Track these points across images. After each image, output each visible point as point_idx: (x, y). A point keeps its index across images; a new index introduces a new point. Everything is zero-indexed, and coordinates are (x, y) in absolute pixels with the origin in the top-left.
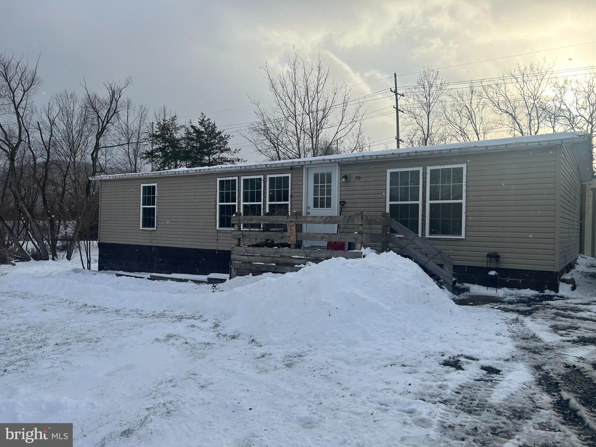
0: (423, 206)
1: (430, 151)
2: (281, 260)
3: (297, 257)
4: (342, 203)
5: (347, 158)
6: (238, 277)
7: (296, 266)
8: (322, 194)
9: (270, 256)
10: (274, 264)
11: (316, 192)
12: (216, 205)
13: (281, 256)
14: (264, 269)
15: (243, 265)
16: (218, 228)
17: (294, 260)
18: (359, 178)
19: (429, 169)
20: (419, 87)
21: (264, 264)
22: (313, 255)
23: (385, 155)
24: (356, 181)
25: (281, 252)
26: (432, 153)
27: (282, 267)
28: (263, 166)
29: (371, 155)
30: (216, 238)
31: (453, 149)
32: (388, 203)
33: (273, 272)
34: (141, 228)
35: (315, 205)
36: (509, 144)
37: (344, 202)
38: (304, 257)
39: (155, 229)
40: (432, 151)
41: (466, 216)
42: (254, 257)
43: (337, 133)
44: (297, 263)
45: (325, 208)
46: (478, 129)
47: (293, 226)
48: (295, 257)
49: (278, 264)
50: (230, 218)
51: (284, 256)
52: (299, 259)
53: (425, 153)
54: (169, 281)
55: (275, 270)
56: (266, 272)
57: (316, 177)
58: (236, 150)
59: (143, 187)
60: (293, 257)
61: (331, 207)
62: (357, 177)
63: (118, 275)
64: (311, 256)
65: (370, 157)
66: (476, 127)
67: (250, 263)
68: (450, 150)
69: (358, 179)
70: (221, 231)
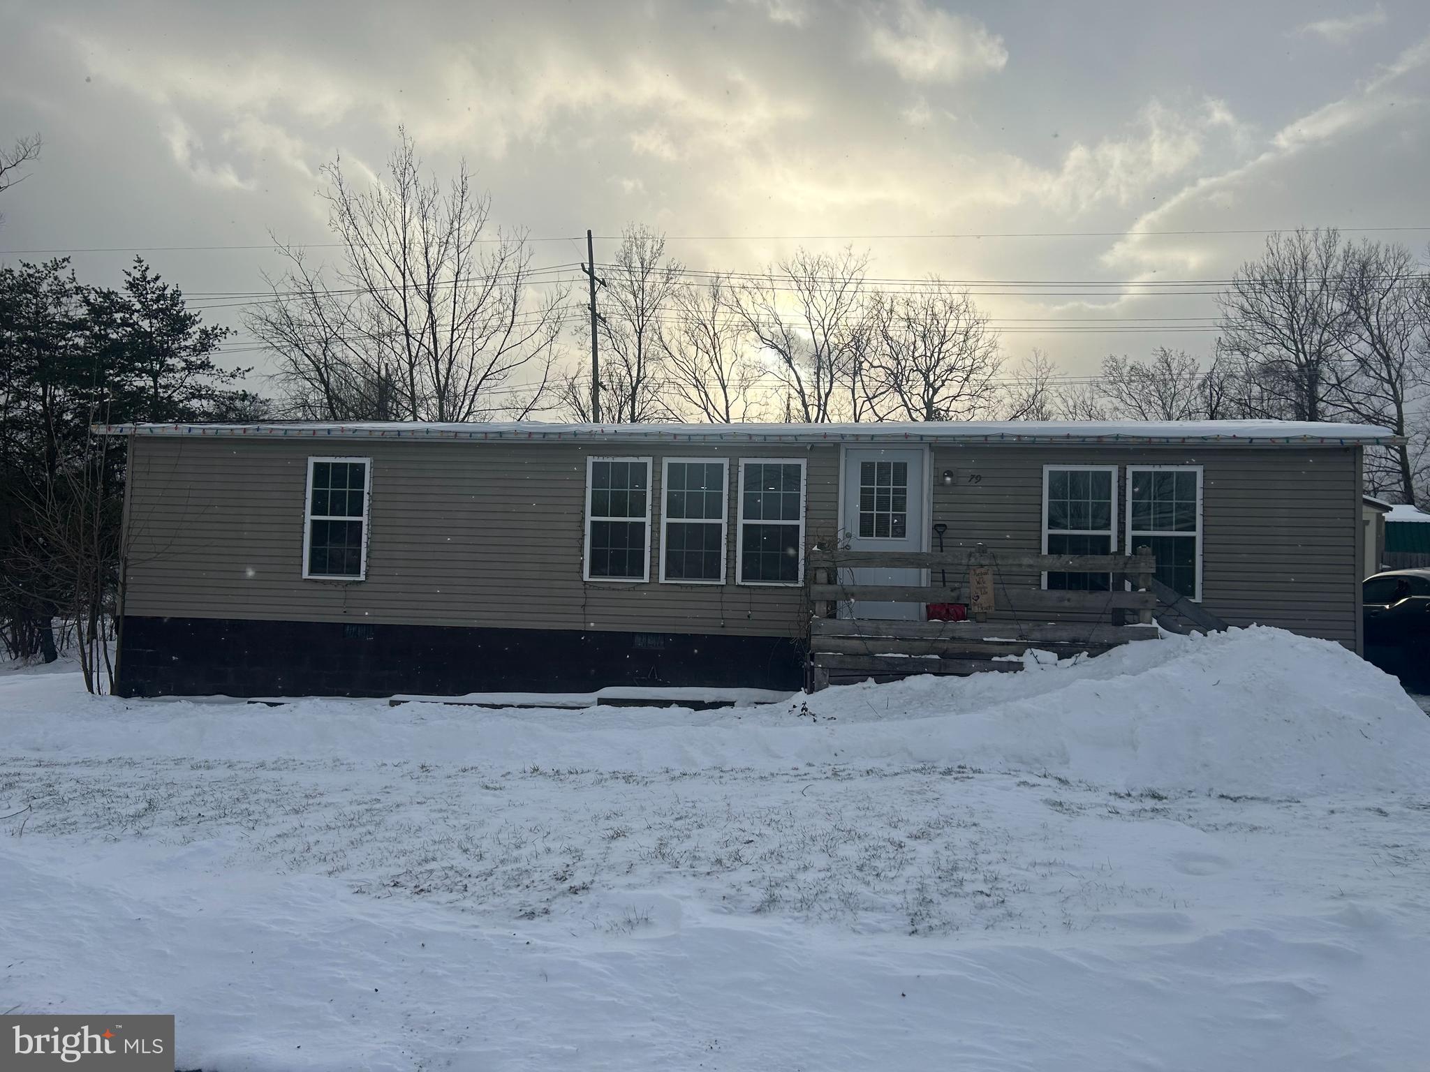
0: (1119, 542)
2: (956, 647)
3: (996, 639)
4: (939, 529)
5: (963, 436)
6: (833, 689)
7: (995, 659)
8: (883, 505)
9: (921, 640)
10: (937, 657)
11: (866, 503)
13: (953, 638)
14: (910, 669)
15: (848, 659)
16: (586, 577)
17: (990, 646)
18: (979, 478)
19: (1130, 470)
21: (907, 656)
22: (1037, 635)
23: (1051, 437)
24: (969, 484)
25: (953, 631)
26: (1150, 442)
27: (958, 661)
29: (1018, 434)
30: (582, 601)
31: (1189, 438)
33: (935, 674)
34: (306, 575)
35: (865, 531)
36: (1291, 438)
37: (945, 525)
38: (1015, 640)
39: (362, 578)
40: (1150, 438)
41: (1203, 562)
42: (880, 643)
43: (499, 354)
44: (998, 652)
45: (890, 538)
47: (986, 574)
48: (991, 639)
49: (944, 655)
51: (961, 639)
52: (1003, 643)
53: (1131, 440)
55: (940, 669)
56: (915, 674)
57: (867, 469)
60: (985, 639)
61: (904, 537)
62: (973, 476)
64: (1033, 636)
65: (983, 439)
66: (721, 368)
67: (870, 654)
68: (1184, 438)
69: (974, 480)
70: (598, 585)
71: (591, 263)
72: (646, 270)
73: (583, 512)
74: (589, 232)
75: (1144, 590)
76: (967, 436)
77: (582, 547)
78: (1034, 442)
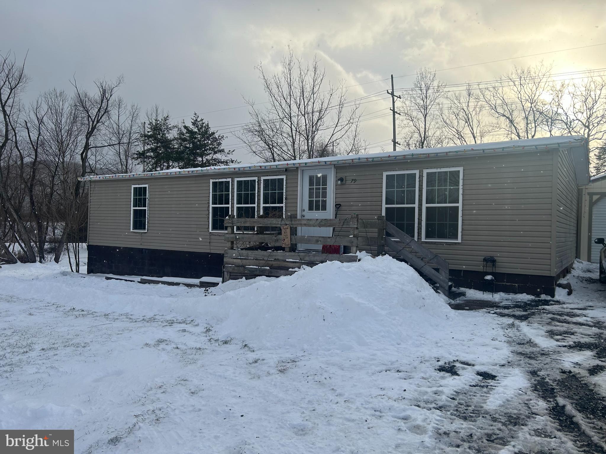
0: (419, 210)
1: (426, 154)
2: (275, 264)
3: (291, 260)
4: (338, 206)
5: (343, 160)
6: (231, 281)
7: (290, 270)
8: (317, 196)
9: (263, 260)
10: (268, 268)
11: (311, 195)
12: (209, 207)
13: (275, 259)
14: (258, 273)
15: (236, 268)
16: (210, 231)
17: (288, 264)
18: (355, 180)
19: (425, 172)
20: (416, 89)
21: (257, 267)
22: (307, 259)
23: (381, 158)
24: (352, 183)
25: (276, 256)
26: (429, 156)
27: (276, 270)
28: (257, 168)
29: (366, 157)
30: (209, 241)
31: (450, 152)
32: (384, 206)
33: (267, 276)
34: (132, 230)
35: (311, 208)
36: (506, 148)
37: (340, 204)
38: (298, 261)
39: (146, 231)
40: (429, 154)
41: (462, 220)
42: (248, 261)
43: (333, 135)
44: (291, 266)
45: (320, 211)
46: (475, 132)
47: (288, 228)
48: (289, 260)
49: (271, 267)
50: (223, 221)
51: (278, 259)
52: (293, 262)
53: (422, 156)
54: (160, 285)
55: (269, 274)
56: (260, 276)
57: (311, 179)
58: (230, 151)
59: (134, 188)
60: (287, 260)
61: (326, 210)
62: (353, 180)
63: (108, 278)
64: (306, 259)
65: (366, 160)
66: (473, 130)
67: (243, 266)
68: (447, 153)
69: (353, 181)
70: (214, 234)
71: (393, 89)
72: (428, 89)
73: (209, 203)
74: (392, 76)
75: (352, 236)
76: (345, 160)
77: (209, 218)
78: (373, 161)
